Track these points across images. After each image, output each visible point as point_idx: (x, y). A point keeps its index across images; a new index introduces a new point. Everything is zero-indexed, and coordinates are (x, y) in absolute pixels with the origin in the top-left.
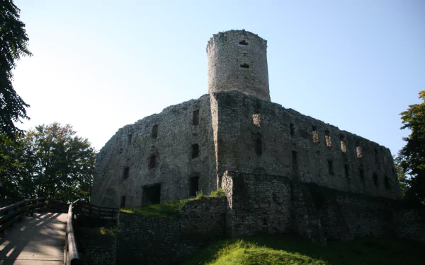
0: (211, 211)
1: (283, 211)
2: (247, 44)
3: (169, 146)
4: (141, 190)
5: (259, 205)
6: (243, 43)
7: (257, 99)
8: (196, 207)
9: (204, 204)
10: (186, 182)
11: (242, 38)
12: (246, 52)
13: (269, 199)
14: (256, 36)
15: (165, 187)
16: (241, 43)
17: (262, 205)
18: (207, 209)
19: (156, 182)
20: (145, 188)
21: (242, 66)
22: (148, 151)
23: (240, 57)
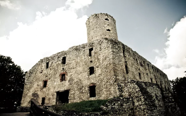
0: (124, 107)
3: (74, 68)
4: (55, 94)
7: (123, 44)
8: (114, 104)
9: (119, 102)
10: (87, 89)
11: (106, 17)
12: (109, 24)
15: (71, 92)
16: (106, 19)
18: (122, 105)
19: (66, 89)
20: (58, 93)
21: (107, 30)
22: (60, 71)
23: (106, 26)
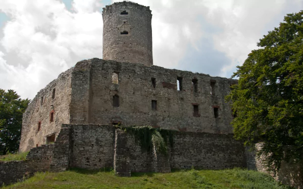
0: (48, 154)
1: (104, 151)
2: (127, 13)
4: (46, 139)
5: (84, 148)
6: (124, 13)
7: (117, 62)
8: (37, 152)
11: (123, 9)
12: (125, 21)
13: (92, 143)
14: (137, 5)
16: (122, 14)
17: (87, 148)
18: (45, 153)
20: (48, 137)
21: (122, 33)
22: (50, 108)
23: (121, 25)
